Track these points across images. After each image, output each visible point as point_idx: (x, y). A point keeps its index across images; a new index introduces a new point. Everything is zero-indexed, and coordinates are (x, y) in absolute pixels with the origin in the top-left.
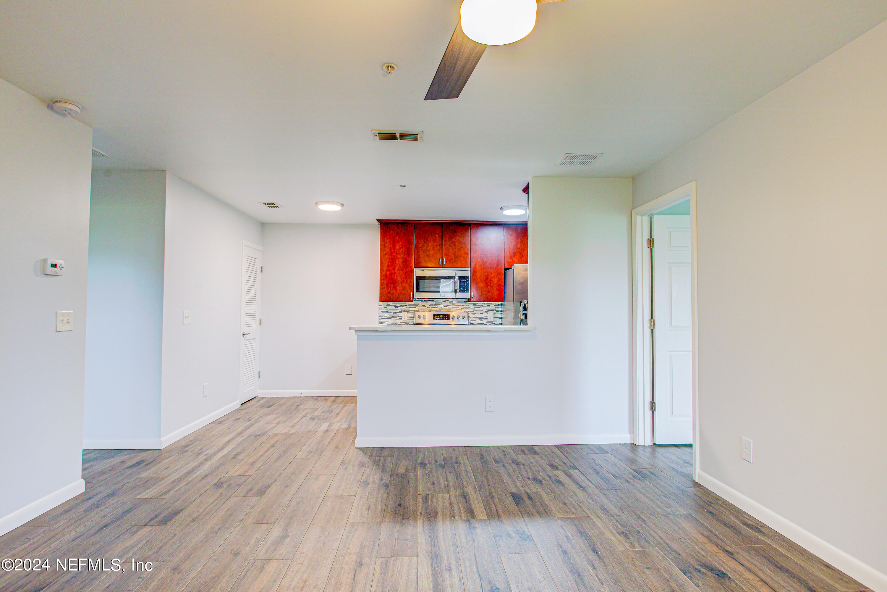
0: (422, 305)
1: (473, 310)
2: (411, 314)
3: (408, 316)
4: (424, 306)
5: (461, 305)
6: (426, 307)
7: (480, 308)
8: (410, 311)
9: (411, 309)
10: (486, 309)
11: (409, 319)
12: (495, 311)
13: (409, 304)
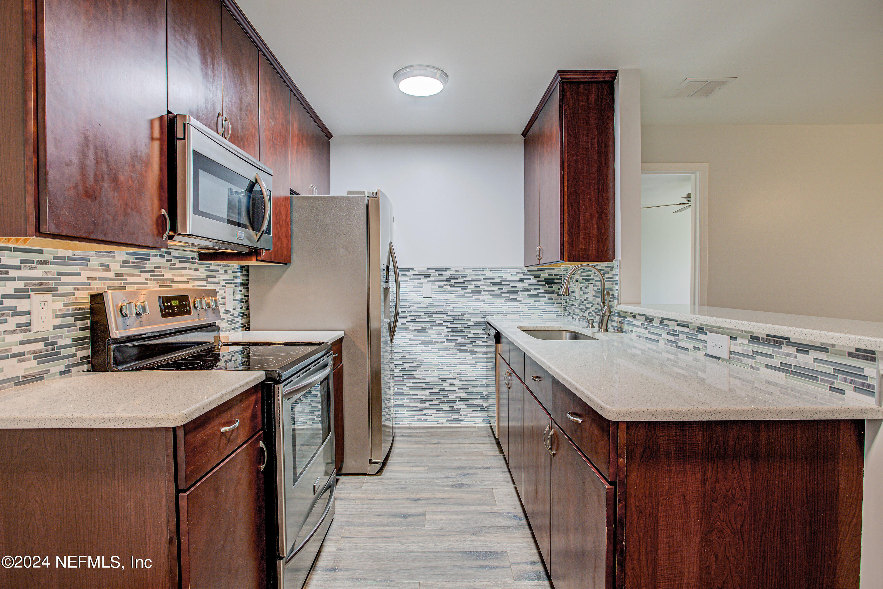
0: (101, 265)
1: (204, 283)
2: (66, 299)
3: (54, 311)
4: (105, 267)
5: (185, 269)
6: (110, 271)
7: (214, 277)
8: (62, 289)
9: (64, 279)
10: (224, 280)
11: (58, 321)
12: (233, 285)
13: (55, 258)
